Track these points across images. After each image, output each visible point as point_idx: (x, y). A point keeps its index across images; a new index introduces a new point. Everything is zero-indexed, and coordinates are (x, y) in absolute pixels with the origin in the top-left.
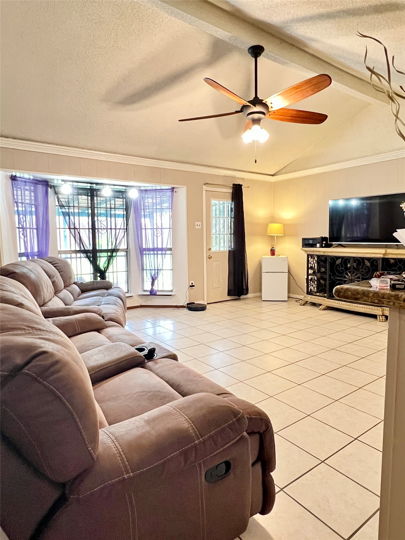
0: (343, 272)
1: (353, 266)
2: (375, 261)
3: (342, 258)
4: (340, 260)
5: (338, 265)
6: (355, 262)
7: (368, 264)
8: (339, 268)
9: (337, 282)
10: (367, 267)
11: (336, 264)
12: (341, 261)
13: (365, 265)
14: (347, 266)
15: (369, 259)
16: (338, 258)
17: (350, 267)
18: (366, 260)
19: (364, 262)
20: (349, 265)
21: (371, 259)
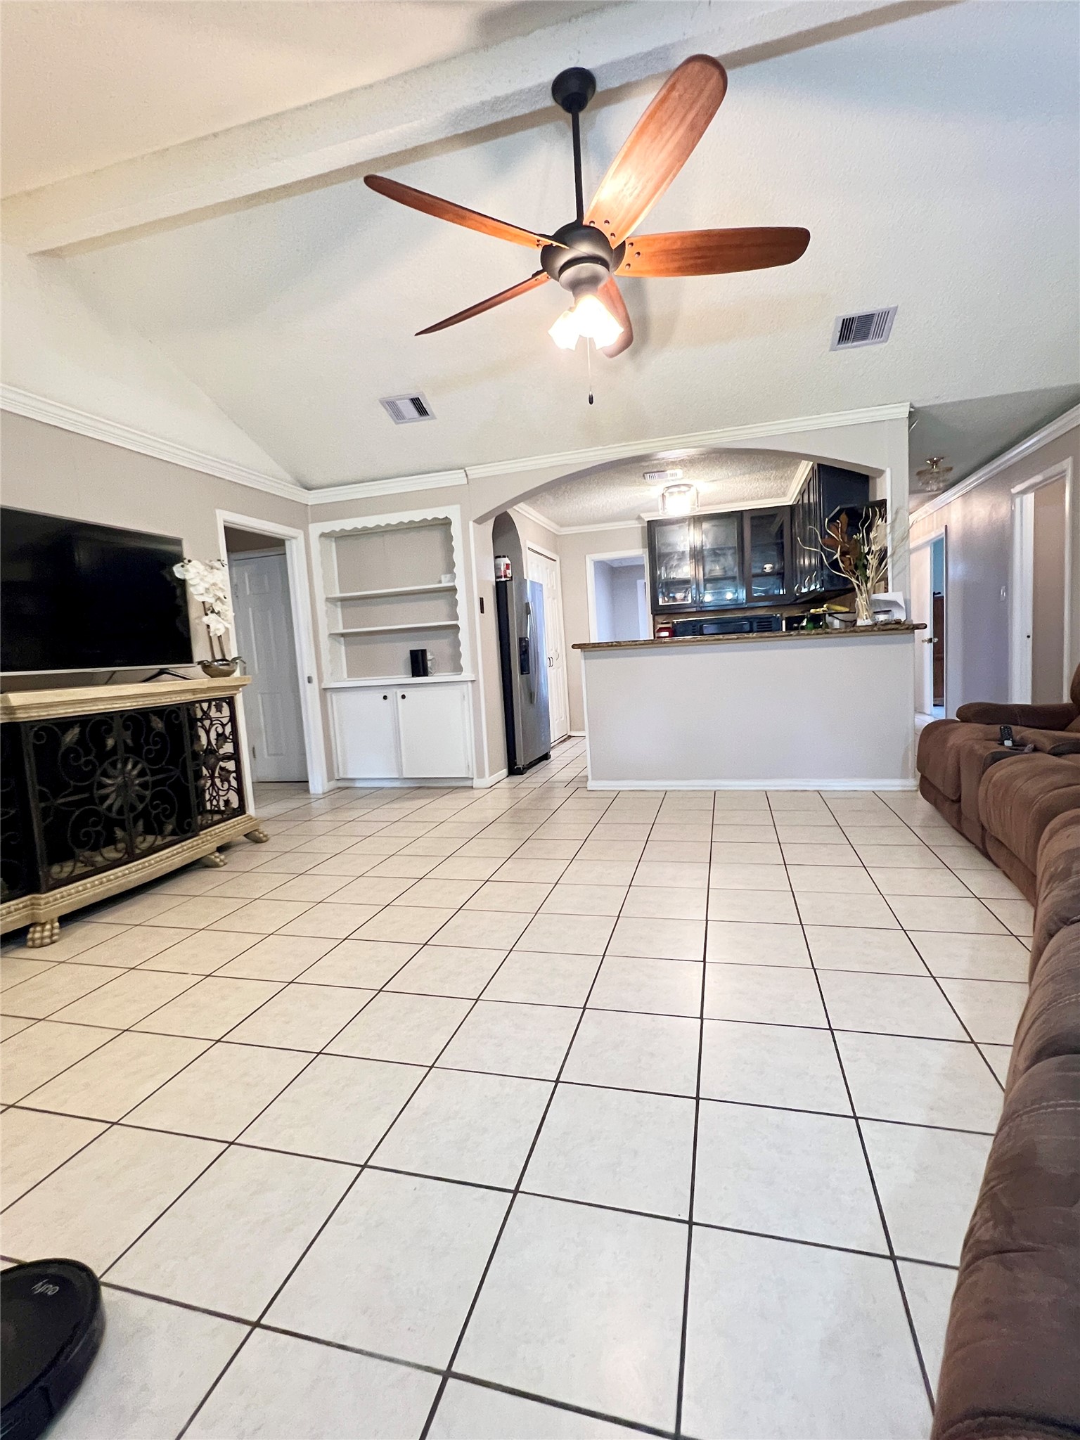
0: (93, 772)
1: (125, 742)
2: (174, 715)
3: (83, 721)
4: (76, 730)
5: (69, 750)
6: (126, 728)
7: (158, 724)
8: (77, 758)
9: (77, 813)
10: (159, 734)
11: (63, 749)
12: (82, 733)
13: (154, 730)
14: (105, 745)
15: (159, 711)
16: (65, 724)
17: (115, 747)
18: (155, 715)
19: (149, 721)
20: (110, 742)
21: (165, 710)
